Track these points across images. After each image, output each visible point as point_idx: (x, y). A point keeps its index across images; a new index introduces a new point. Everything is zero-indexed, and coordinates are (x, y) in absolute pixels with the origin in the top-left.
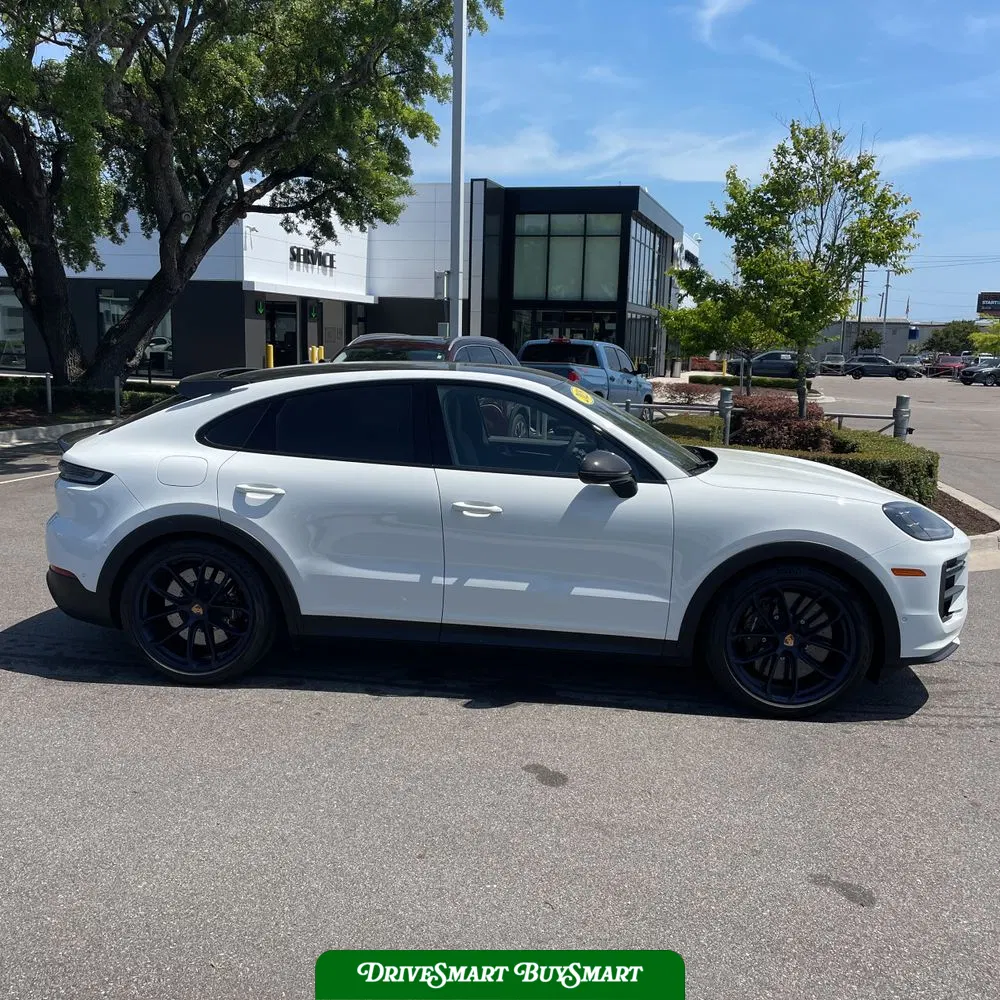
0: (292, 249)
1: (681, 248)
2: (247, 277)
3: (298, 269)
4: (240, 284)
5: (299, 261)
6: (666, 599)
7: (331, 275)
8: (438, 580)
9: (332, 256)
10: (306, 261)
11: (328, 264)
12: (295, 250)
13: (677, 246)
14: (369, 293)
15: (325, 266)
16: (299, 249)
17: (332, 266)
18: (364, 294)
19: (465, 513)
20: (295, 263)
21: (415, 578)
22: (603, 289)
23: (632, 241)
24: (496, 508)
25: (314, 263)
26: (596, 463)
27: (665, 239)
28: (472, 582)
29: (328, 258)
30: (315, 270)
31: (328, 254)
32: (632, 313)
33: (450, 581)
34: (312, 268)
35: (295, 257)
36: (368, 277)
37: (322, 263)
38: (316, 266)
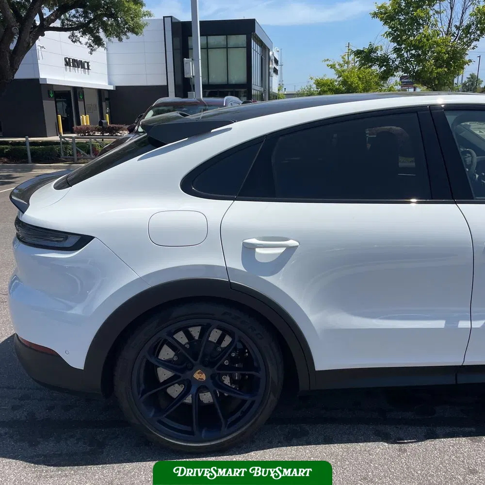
0: (65, 59)
2: (42, 76)
3: (70, 71)
4: (38, 80)
5: (70, 66)
7: (88, 74)
8: (464, 324)
9: (88, 63)
10: (74, 66)
11: (86, 67)
12: (67, 59)
13: (271, 53)
14: (110, 84)
15: (84, 68)
16: (69, 59)
17: (88, 69)
18: (107, 84)
20: (68, 67)
22: (238, 76)
23: (252, 50)
25: (78, 67)
29: (86, 64)
30: (80, 71)
31: (85, 62)
32: (254, 90)
33: (478, 324)
34: (78, 70)
35: (67, 63)
36: (109, 75)
37: (83, 67)
38: (80, 69)
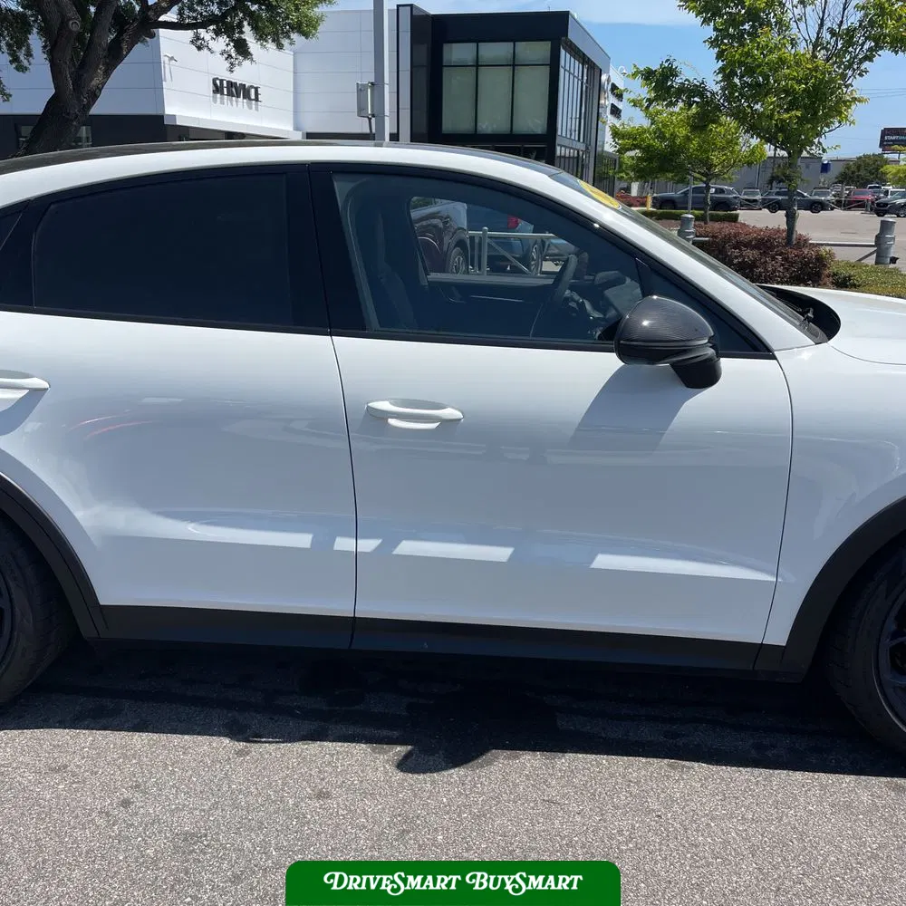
0: (214, 80)
1: (608, 80)
2: (168, 111)
3: (222, 103)
4: (161, 117)
5: (222, 94)
6: (772, 574)
7: (257, 109)
8: (344, 544)
9: (256, 89)
10: (230, 94)
11: (253, 97)
12: (218, 82)
13: (604, 78)
14: (297, 128)
15: (250, 99)
16: (221, 81)
17: (257, 99)
18: (292, 129)
19: (392, 422)
20: (219, 95)
21: (303, 540)
22: (532, 122)
23: (562, 71)
24: (450, 413)
25: (238, 96)
26: (646, 323)
27: (593, 70)
28: (407, 547)
29: (253, 91)
30: (240, 104)
31: (252, 87)
32: (561, 146)
33: (367, 545)
34: (237, 101)
35: (218, 89)
36: (296, 112)
37: (247, 96)
38: (241, 99)
